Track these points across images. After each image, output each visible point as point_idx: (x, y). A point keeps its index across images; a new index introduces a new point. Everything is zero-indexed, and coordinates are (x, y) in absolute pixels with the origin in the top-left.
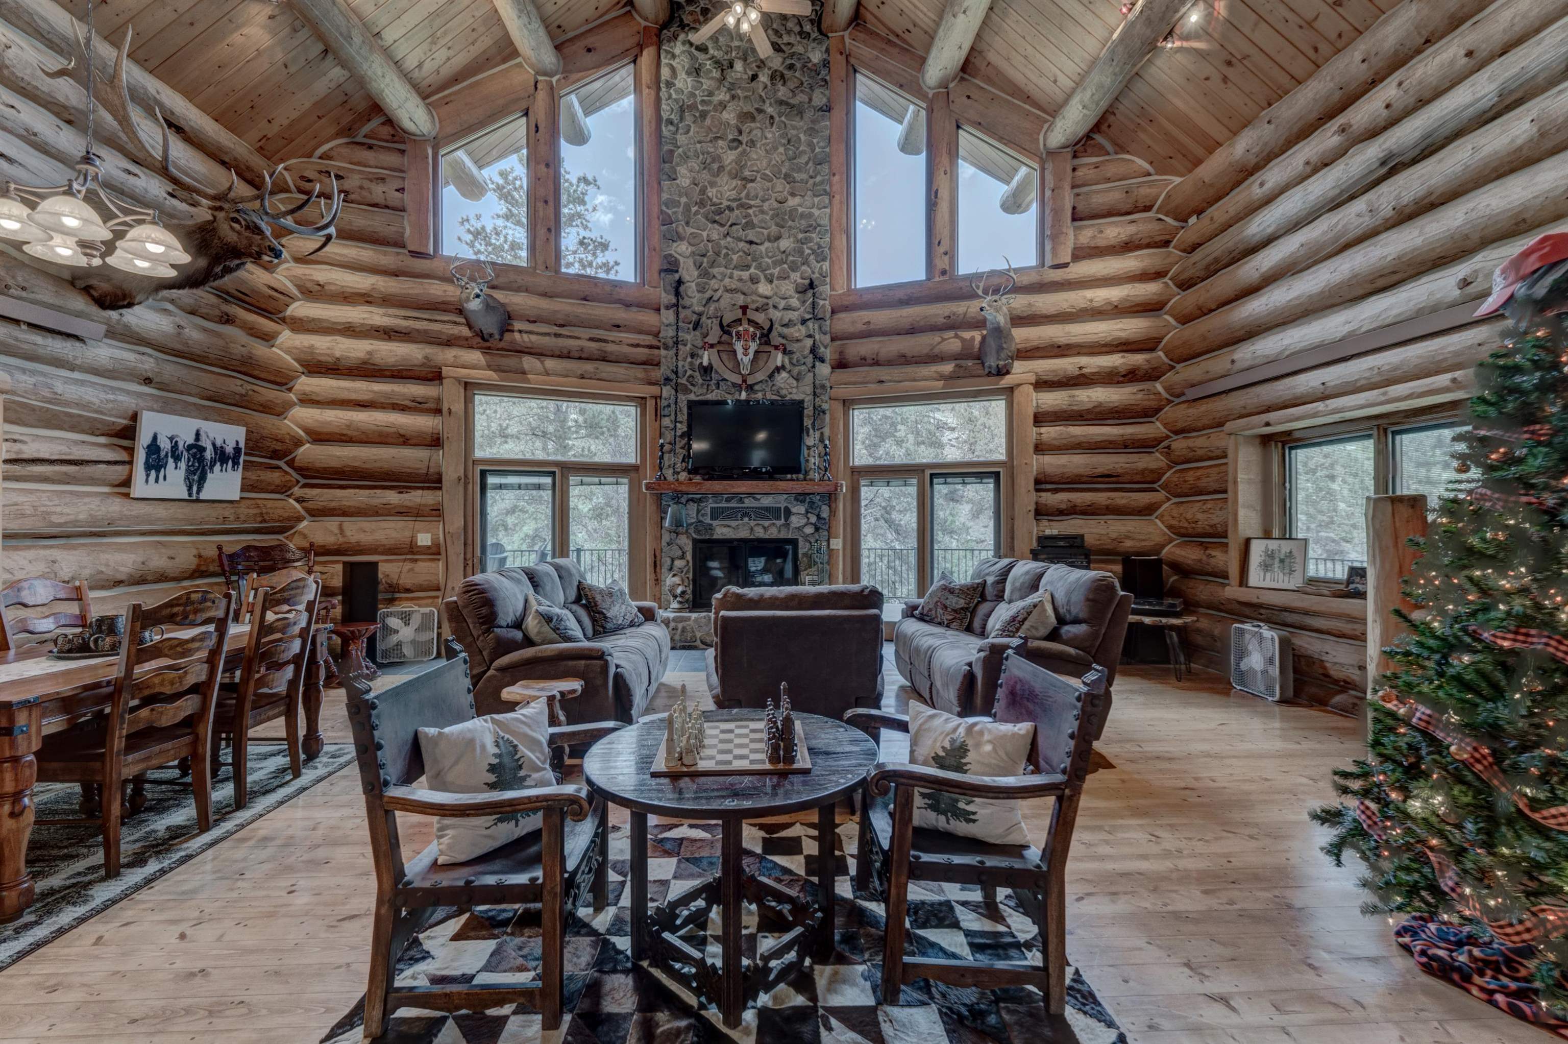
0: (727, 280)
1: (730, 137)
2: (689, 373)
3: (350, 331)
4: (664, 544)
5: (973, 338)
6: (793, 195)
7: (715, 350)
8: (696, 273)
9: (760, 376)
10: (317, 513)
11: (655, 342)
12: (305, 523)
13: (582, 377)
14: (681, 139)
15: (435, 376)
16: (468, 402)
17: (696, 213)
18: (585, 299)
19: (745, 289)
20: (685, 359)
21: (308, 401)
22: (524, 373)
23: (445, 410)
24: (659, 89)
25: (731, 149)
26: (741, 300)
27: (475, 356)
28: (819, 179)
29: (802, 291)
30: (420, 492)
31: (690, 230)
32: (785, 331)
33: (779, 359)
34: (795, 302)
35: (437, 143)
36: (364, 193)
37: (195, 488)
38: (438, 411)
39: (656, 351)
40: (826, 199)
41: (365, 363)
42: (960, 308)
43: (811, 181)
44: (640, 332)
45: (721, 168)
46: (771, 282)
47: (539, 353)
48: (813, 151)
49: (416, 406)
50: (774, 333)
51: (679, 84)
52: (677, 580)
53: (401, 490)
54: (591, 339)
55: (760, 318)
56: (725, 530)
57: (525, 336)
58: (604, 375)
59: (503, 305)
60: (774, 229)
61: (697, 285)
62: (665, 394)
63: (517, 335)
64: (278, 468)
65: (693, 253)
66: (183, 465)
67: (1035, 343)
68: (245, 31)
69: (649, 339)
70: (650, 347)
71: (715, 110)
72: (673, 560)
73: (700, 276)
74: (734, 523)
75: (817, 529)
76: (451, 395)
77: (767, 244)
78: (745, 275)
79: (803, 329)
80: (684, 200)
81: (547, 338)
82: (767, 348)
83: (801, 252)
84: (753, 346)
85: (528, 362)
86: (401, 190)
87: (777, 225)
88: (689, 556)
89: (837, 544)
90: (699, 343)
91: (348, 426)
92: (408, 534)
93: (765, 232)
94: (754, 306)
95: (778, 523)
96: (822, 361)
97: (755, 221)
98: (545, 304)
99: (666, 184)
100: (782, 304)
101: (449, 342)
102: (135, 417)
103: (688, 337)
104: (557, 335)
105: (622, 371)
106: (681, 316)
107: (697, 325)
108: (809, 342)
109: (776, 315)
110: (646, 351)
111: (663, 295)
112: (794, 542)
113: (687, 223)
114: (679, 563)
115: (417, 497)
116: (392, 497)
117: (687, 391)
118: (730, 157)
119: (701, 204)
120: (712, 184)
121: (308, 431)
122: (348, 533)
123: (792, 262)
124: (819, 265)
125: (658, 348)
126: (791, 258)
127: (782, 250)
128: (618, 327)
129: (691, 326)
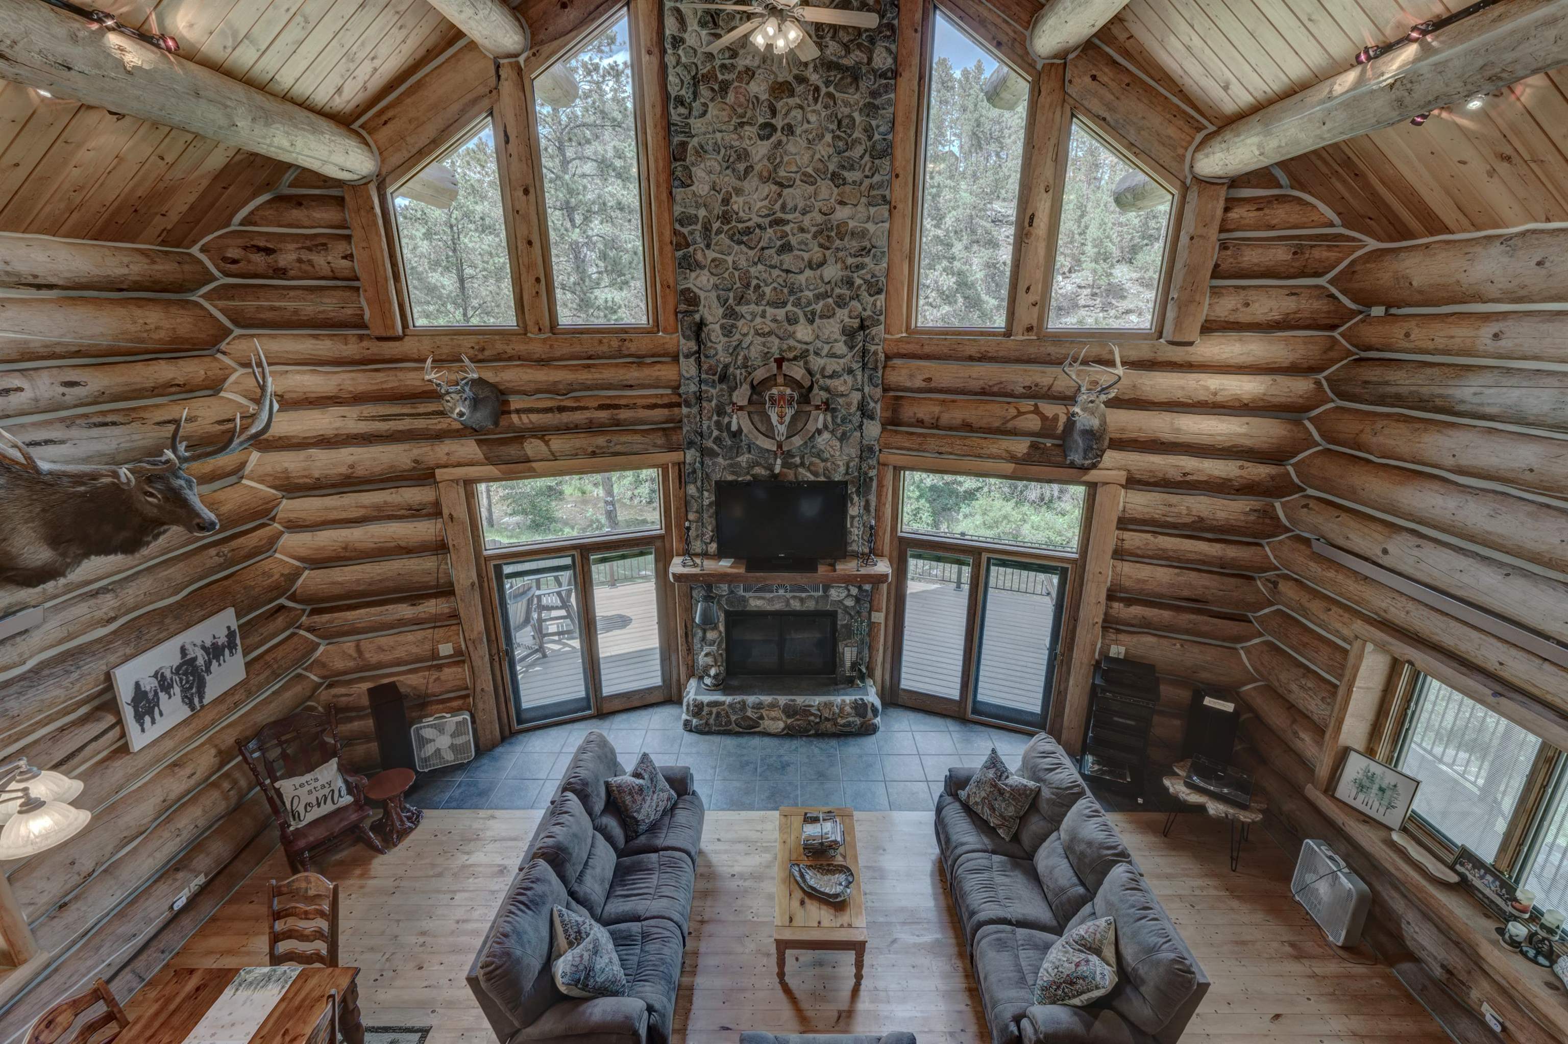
0: (758, 320)
1: (761, 120)
2: (716, 433)
3: (325, 442)
5: (1056, 418)
6: (842, 203)
7: (744, 414)
8: (721, 311)
9: (798, 440)
10: (330, 635)
11: (675, 399)
12: (321, 649)
13: (594, 454)
14: (697, 125)
15: (428, 478)
16: (471, 498)
17: (719, 232)
19: (781, 333)
20: (710, 419)
22: (528, 461)
23: (446, 512)
24: (663, 52)
25: (762, 138)
26: (775, 346)
27: (470, 451)
28: (877, 178)
29: (850, 334)
30: (433, 602)
31: (711, 255)
32: (828, 382)
33: (820, 419)
34: (841, 348)
35: (381, 181)
36: (305, 267)
37: (196, 700)
38: (437, 515)
39: (676, 410)
40: (884, 210)
42: (1043, 376)
43: (867, 182)
44: (658, 389)
45: (749, 170)
46: (811, 322)
47: (542, 433)
48: (870, 138)
49: (415, 513)
50: (815, 389)
51: (691, 39)
52: (710, 660)
53: (413, 602)
54: (600, 407)
55: (797, 372)
56: (759, 603)
57: (524, 417)
58: (619, 448)
60: (816, 253)
61: (723, 327)
62: (689, 459)
63: (515, 418)
64: (281, 608)
65: (716, 286)
66: (177, 690)
67: (1134, 435)
68: (91, 144)
69: (668, 396)
70: (670, 406)
71: (739, 78)
72: (705, 631)
73: (725, 316)
74: (768, 595)
75: (859, 602)
76: (449, 495)
77: (808, 273)
78: (781, 313)
79: (849, 379)
80: (702, 213)
81: (550, 415)
82: (807, 409)
83: (850, 283)
84: (789, 413)
85: (531, 447)
86: (349, 257)
87: (821, 246)
88: (722, 628)
89: (879, 617)
90: (726, 399)
91: (345, 548)
92: (427, 646)
93: (806, 256)
94: (791, 356)
95: (816, 594)
96: (872, 418)
97: (794, 241)
98: (542, 376)
99: (679, 193)
100: (826, 349)
101: (437, 436)
102: (105, 683)
103: (713, 391)
105: (639, 439)
106: (705, 367)
107: (723, 378)
108: (856, 397)
109: (816, 363)
110: (666, 411)
111: (682, 341)
112: (833, 615)
113: (708, 246)
114: (711, 634)
115: (431, 607)
116: (405, 611)
117: (713, 454)
118: (760, 150)
119: (725, 218)
120: (739, 191)
121: (303, 560)
122: (367, 655)
123: (839, 296)
124: (872, 299)
125: (679, 405)
126: (838, 291)
127: (826, 280)
128: (631, 386)
129: (716, 378)
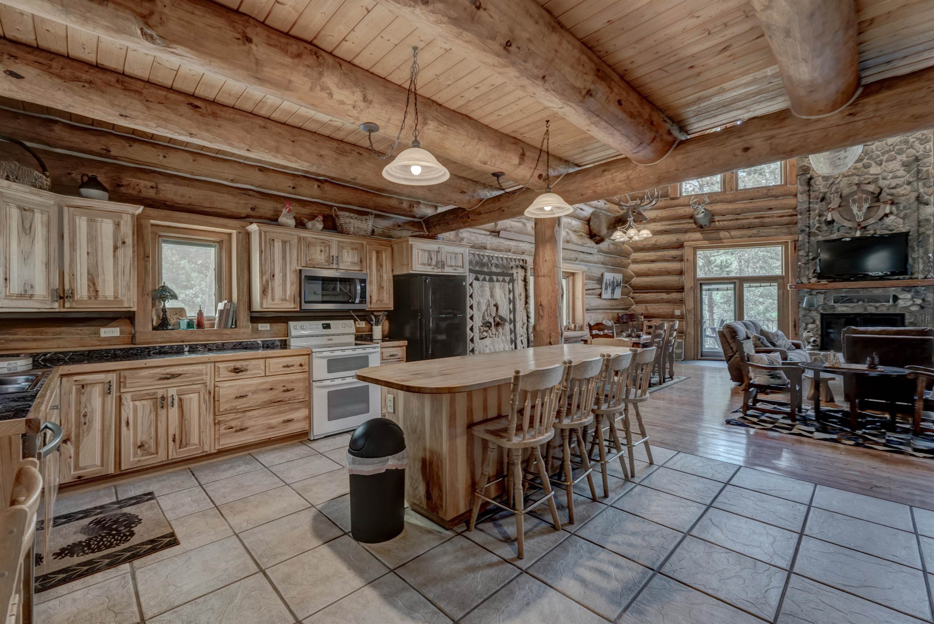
2: (817, 225)
4: (800, 316)
7: (836, 211)
9: (871, 221)
10: (637, 303)
11: (794, 213)
12: (634, 306)
13: (750, 237)
15: (681, 246)
16: (695, 254)
18: (752, 199)
19: (860, 173)
20: (814, 219)
21: (635, 262)
22: (720, 239)
23: (685, 258)
26: (856, 179)
27: (698, 235)
29: (906, 165)
30: (675, 294)
32: (893, 191)
33: (887, 208)
34: (902, 173)
37: (613, 295)
38: (682, 260)
39: (795, 217)
41: (654, 245)
44: (784, 209)
46: (881, 164)
47: (727, 229)
49: (674, 259)
50: (883, 194)
52: (811, 334)
53: (668, 293)
54: (755, 218)
55: (871, 187)
56: (844, 309)
57: (720, 222)
58: (762, 234)
59: (711, 211)
61: (823, 177)
62: (800, 238)
63: (717, 223)
64: (628, 287)
66: (611, 288)
69: (790, 211)
70: (791, 215)
72: (807, 324)
74: (851, 305)
75: (922, 307)
76: (687, 252)
78: (859, 165)
79: (908, 188)
81: (731, 221)
82: (878, 204)
84: (866, 206)
85: (723, 234)
88: (818, 322)
90: (824, 208)
91: (649, 270)
92: (671, 310)
94: (867, 182)
95: (888, 304)
98: (730, 207)
100: (891, 175)
101: (686, 231)
102: (602, 275)
103: (817, 206)
104: (737, 219)
105: (774, 230)
106: (812, 196)
107: (823, 199)
108: (914, 195)
109: (883, 183)
110: (789, 218)
111: (799, 187)
112: (901, 315)
114: (810, 326)
115: (674, 296)
116: (664, 296)
117: (815, 235)
121: (635, 272)
123: (899, 149)
124: (923, 146)
125: (796, 215)
126: (898, 147)
127: (889, 144)
128: (771, 209)
129: (819, 200)
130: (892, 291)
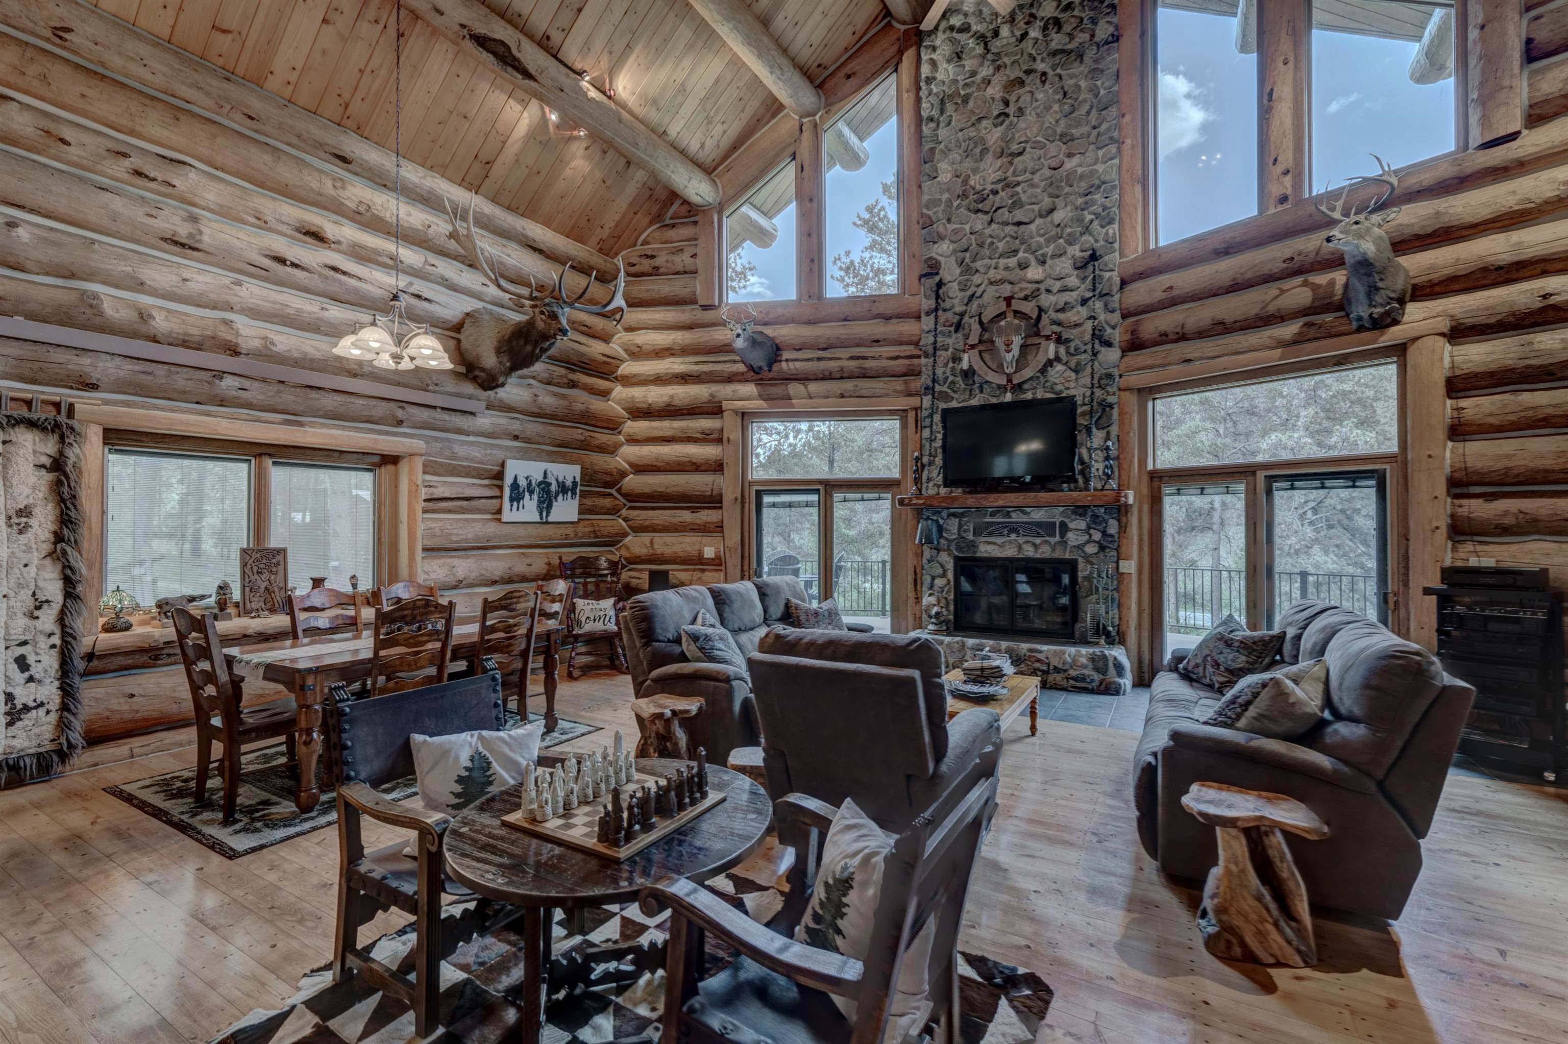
0: (992, 272)
1: (996, 113)
2: (951, 378)
3: (659, 380)
4: (924, 561)
6: (1070, 155)
7: (975, 352)
8: (958, 271)
9: (1028, 373)
10: (637, 530)
11: (915, 352)
12: (629, 538)
13: (842, 396)
14: (943, 133)
15: (715, 410)
16: (744, 430)
17: (958, 207)
18: (845, 320)
19: (1012, 278)
20: (946, 365)
21: (633, 440)
22: (789, 399)
23: (726, 438)
24: (919, 88)
25: (996, 126)
26: (1007, 290)
27: (749, 389)
28: (1104, 126)
29: (1081, 266)
30: (706, 512)
31: (951, 227)
32: (1061, 316)
33: (1051, 349)
34: (1073, 281)
35: (720, 208)
36: (670, 265)
37: (544, 514)
38: (720, 441)
39: (916, 361)
40: (1113, 149)
41: (668, 405)
43: (1095, 132)
44: (901, 343)
45: (984, 151)
46: (1043, 263)
47: (803, 378)
48: (1096, 95)
49: (705, 438)
50: (1045, 320)
51: (940, 76)
52: (933, 600)
53: (694, 510)
54: (852, 358)
55: (1029, 308)
56: (989, 548)
57: (791, 364)
58: (863, 393)
59: (772, 339)
60: (1047, 202)
61: (960, 283)
62: (924, 404)
63: (784, 364)
64: (610, 495)
65: (955, 251)
66: (535, 497)
69: (910, 350)
70: (911, 357)
71: (979, 89)
72: (933, 578)
73: (961, 274)
74: (999, 540)
75: (1102, 548)
76: (729, 425)
77: (1039, 221)
78: (1012, 262)
79: (1084, 312)
80: (946, 196)
81: (810, 363)
82: (1036, 340)
83: (1080, 220)
84: (1017, 341)
85: (795, 388)
86: (694, 256)
87: (1051, 196)
88: (950, 575)
89: (1129, 567)
90: (960, 346)
91: (658, 458)
92: (697, 547)
93: (1036, 207)
94: (1022, 295)
95: (1053, 540)
96: (1108, 344)
97: (1024, 198)
98: (810, 331)
99: (926, 185)
100: (1058, 285)
101: (730, 379)
102: (503, 465)
103: (950, 341)
104: (819, 359)
105: (881, 385)
106: (942, 319)
107: (958, 327)
108: (1089, 325)
109: (1046, 300)
110: (907, 362)
111: (924, 300)
112: (1071, 566)
113: (949, 220)
114: (939, 582)
115: (706, 516)
116: (686, 516)
117: (946, 397)
118: (994, 136)
119: (964, 196)
120: (975, 171)
121: (631, 464)
122: (656, 546)
123: (1070, 234)
124: (1104, 230)
125: (919, 357)
126: (1068, 230)
127: (1056, 223)
128: (878, 341)
129: (952, 329)
130: (1056, 515)
